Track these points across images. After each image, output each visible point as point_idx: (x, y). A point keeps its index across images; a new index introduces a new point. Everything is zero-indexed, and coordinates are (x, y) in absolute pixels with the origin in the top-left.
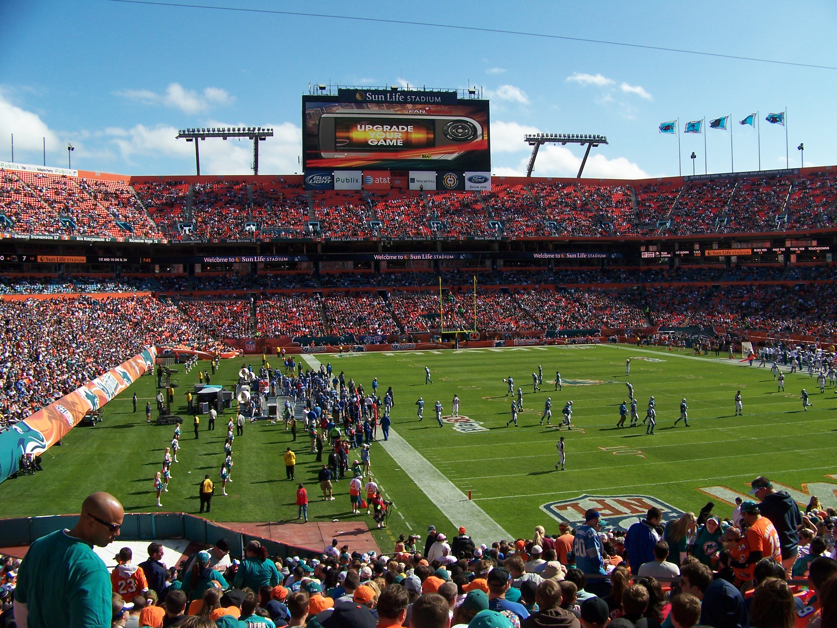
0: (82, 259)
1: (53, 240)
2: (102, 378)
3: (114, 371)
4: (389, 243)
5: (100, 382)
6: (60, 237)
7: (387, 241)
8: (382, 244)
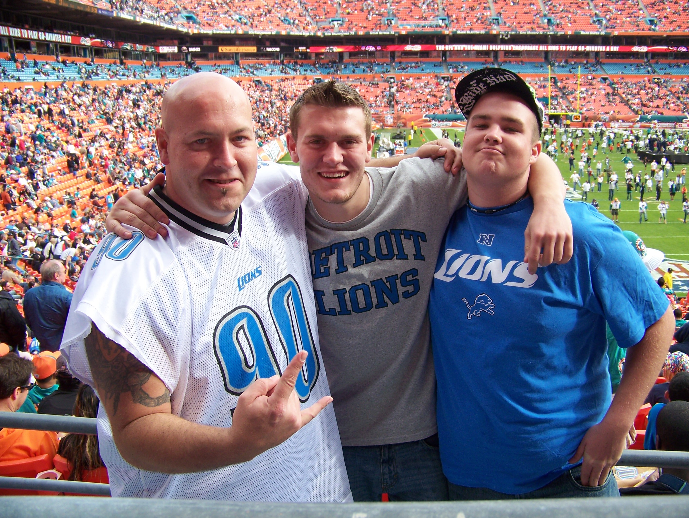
0: (253, 49)
1: (231, 34)
2: (270, 144)
3: (279, 139)
4: (507, 36)
5: (268, 148)
6: (236, 31)
7: (505, 34)
8: (501, 37)
